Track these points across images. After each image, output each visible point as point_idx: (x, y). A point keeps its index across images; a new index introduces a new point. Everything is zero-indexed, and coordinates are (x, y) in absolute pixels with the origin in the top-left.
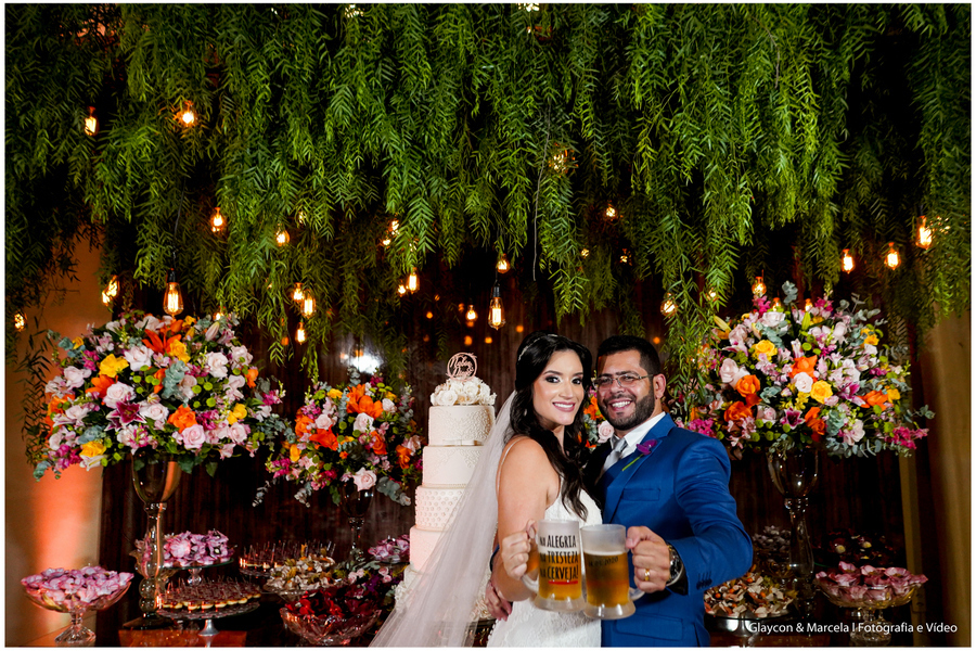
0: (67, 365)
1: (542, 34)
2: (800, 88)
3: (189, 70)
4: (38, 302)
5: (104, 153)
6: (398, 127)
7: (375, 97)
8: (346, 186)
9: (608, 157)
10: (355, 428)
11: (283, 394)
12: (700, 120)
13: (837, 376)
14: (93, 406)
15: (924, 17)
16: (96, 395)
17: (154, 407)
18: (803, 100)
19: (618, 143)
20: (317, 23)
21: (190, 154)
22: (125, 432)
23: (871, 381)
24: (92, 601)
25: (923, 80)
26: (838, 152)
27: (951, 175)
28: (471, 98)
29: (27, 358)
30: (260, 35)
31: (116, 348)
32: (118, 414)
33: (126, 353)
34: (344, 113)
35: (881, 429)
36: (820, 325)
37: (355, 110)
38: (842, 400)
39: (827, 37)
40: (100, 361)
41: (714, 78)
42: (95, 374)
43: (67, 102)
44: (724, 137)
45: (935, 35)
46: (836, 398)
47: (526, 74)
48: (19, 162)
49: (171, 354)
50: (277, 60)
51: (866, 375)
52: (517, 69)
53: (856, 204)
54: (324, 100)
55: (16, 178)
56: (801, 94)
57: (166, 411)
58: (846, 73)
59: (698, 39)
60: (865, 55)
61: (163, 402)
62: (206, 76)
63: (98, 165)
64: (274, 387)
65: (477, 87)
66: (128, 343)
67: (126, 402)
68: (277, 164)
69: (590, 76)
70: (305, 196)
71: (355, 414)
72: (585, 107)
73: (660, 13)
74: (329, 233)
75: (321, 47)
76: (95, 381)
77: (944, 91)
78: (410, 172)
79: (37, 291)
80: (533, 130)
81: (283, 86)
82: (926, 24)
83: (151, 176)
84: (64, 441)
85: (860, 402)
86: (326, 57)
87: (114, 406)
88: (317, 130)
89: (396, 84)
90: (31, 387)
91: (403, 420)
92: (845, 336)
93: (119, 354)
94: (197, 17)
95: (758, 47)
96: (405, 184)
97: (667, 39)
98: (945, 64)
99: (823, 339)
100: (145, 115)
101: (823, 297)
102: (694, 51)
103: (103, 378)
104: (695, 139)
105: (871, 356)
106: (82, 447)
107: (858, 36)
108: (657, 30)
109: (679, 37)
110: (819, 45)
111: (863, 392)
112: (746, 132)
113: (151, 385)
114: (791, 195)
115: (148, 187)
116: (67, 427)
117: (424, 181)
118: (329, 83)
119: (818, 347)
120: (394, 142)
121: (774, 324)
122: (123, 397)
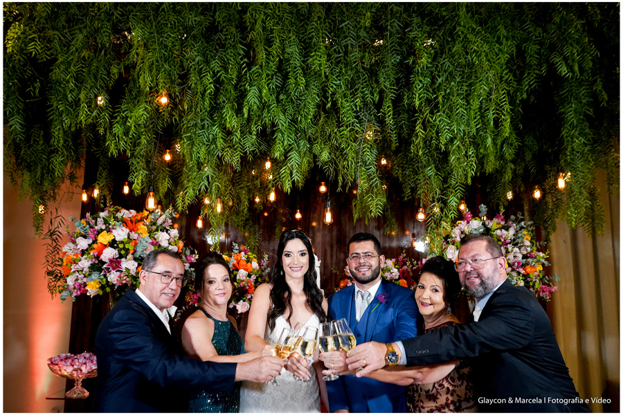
0: (77, 237)
1: (365, 66)
2: (502, 103)
3: (169, 74)
4: (55, 199)
5: (118, 118)
6: (284, 112)
7: (271, 95)
8: (251, 142)
9: (395, 133)
10: (238, 278)
11: (197, 257)
12: (449, 117)
13: (511, 256)
14: (94, 260)
15: (567, 69)
16: (96, 254)
17: (130, 262)
18: (504, 109)
19: (401, 127)
20: (242, 52)
21: (163, 120)
22: (112, 276)
23: (528, 260)
24: (89, 372)
25: (564, 102)
26: (515, 136)
27: (578, 152)
28: (326, 98)
29: (50, 231)
30: (207, 57)
31: (106, 227)
32: (109, 265)
33: (113, 231)
34: (254, 103)
35: (533, 286)
36: (501, 229)
37: (261, 102)
38: (513, 270)
39: (515, 76)
40: (98, 235)
41: (458, 95)
42: (95, 241)
43: (97, 88)
44: (462, 128)
45: (572, 78)
46: (510, 269)
47: (357, 87)
48: (66, 121)
49: (139, 232)
50: (218, 72)
51: (525, 257)
52: (351, 84)
53: (523, 164)
54: (242, 95)
55: (64, 129)
56: (503, 106)
57: (136, 264)
58: (525, 96)
59: (449, 73)
60: (535, 87)
61: (135, 259)
62: (178, 78)
63: (115, 125)
64: (192, 253)
65: (330, 93)
66: (114, 225)
67: (113, 258)
68: (216, 129)
69: (392, 91)
70: (228, 147)
71: (237, 270)
72: (388, 107)
73: (429, 58)
74: (239, 169)
75: (243, 66)
76: (95, 246)
77: (576, 108)
78: (288, 136)
79: (54, 193)
80: (357, 117)
81: (220, 86)
82: (568, 72)
83: (142, 132)
84: (77, 280)
85: (522, 271)
86: (246, 71)
87: (107, 261)
88: (239, 111)
89: (282, 88)
90: (51, 248)
91: (264, 274)
92: (514, 235)
93: (109, 231)
94: (175, 45)
95: (481, 80)
96: (285, 143)
97: (432, 72)
98: (576, 94)
99: (504, 236)
100: (142, 98)
101: (499, 214)
102: (447, 79)
103: (99, 244)
104: (448, 128)
105: (528, 246)
106: (87, 283)
107: (532, 76)
108: (427, 67)
109: (439, 72)
110: (511, 80)
111: (523, 266)
112: (473, 123)
113: (128, 249)
114: (492, 158)
115: (140, 138)
116: (78, 271)
117: (296, 142)
118: (245, 85)
119: (500, 241)
120: (282, 121)
121: (476, 227)
122: (112, 256)
